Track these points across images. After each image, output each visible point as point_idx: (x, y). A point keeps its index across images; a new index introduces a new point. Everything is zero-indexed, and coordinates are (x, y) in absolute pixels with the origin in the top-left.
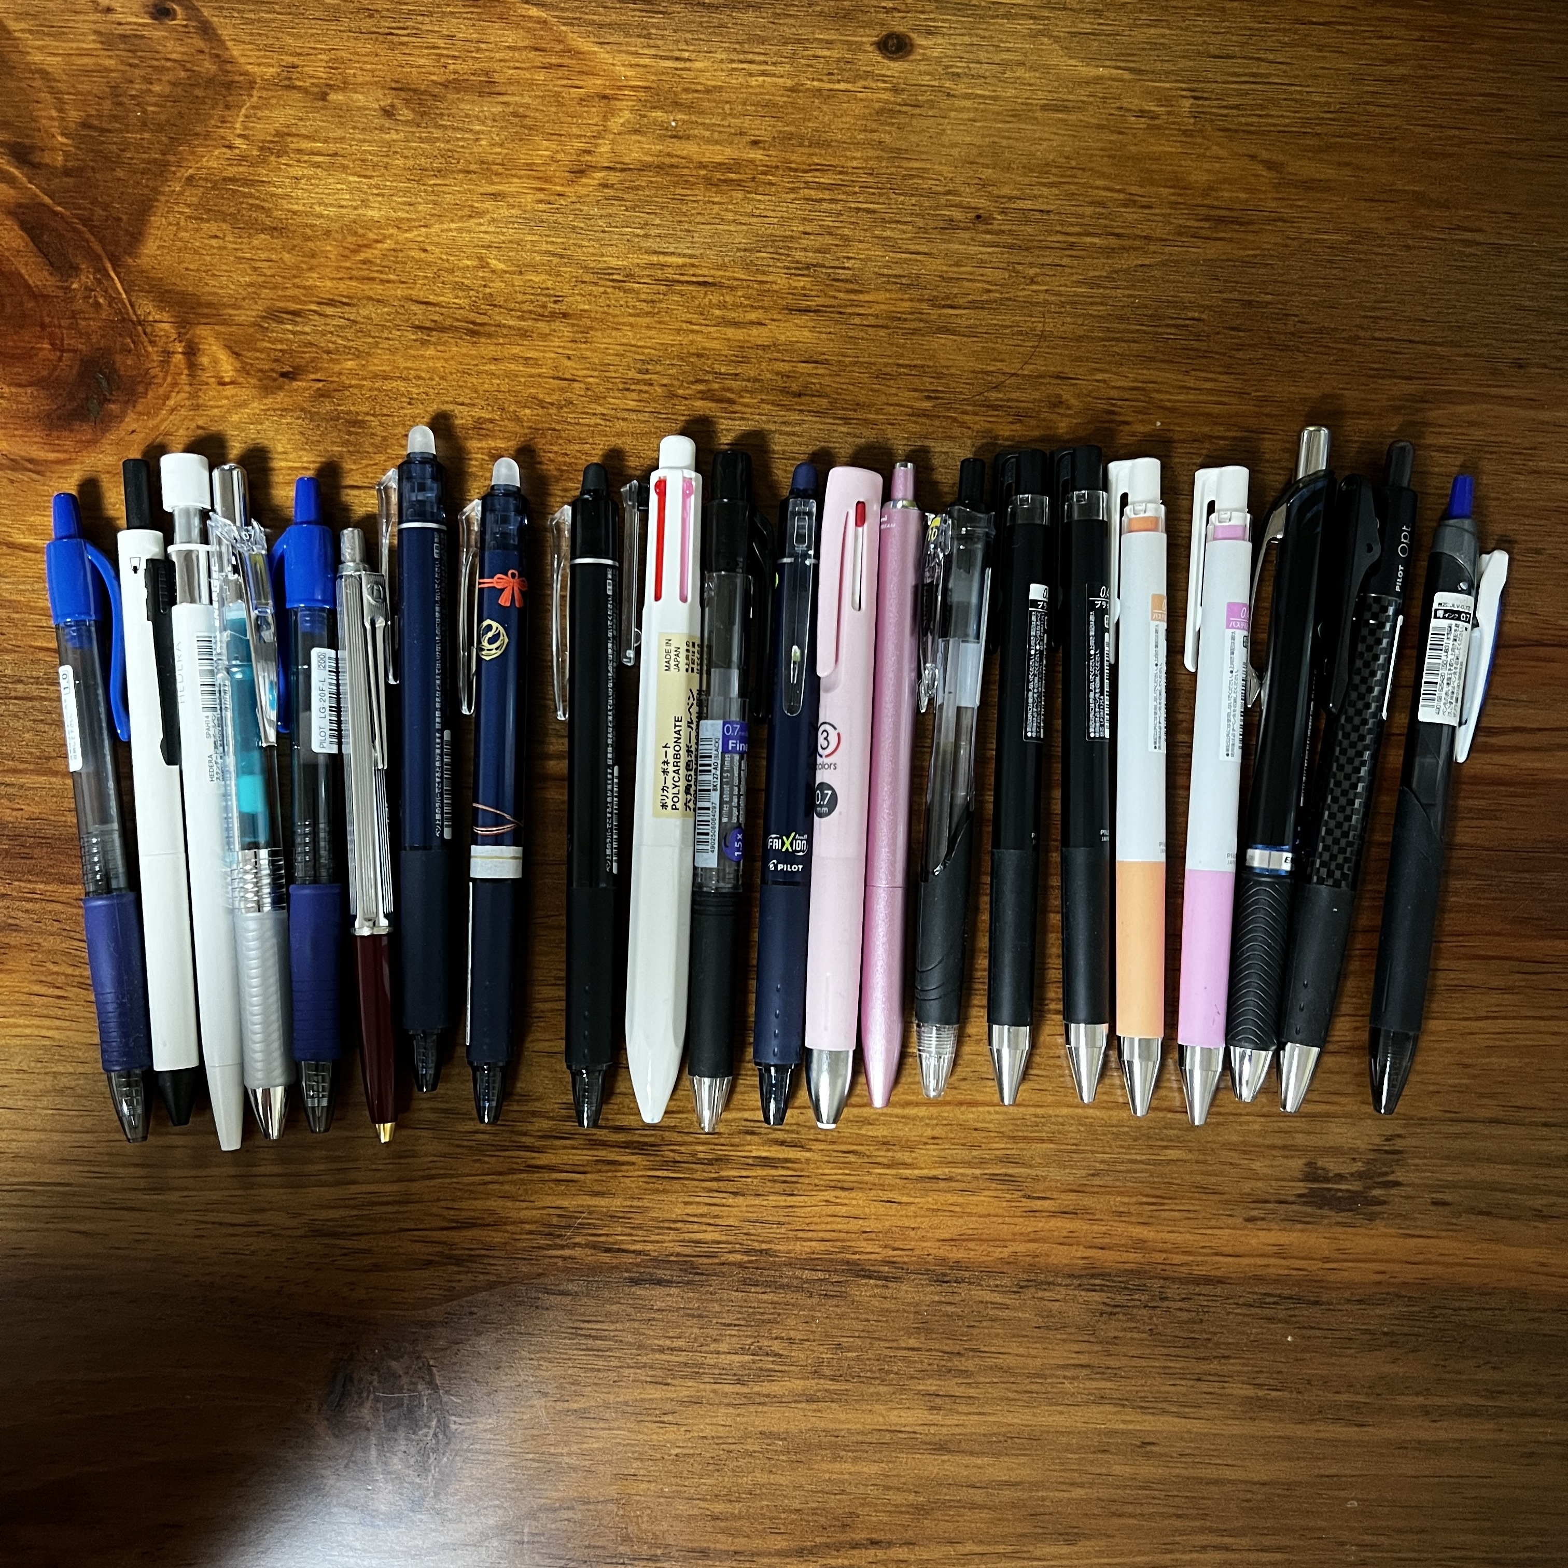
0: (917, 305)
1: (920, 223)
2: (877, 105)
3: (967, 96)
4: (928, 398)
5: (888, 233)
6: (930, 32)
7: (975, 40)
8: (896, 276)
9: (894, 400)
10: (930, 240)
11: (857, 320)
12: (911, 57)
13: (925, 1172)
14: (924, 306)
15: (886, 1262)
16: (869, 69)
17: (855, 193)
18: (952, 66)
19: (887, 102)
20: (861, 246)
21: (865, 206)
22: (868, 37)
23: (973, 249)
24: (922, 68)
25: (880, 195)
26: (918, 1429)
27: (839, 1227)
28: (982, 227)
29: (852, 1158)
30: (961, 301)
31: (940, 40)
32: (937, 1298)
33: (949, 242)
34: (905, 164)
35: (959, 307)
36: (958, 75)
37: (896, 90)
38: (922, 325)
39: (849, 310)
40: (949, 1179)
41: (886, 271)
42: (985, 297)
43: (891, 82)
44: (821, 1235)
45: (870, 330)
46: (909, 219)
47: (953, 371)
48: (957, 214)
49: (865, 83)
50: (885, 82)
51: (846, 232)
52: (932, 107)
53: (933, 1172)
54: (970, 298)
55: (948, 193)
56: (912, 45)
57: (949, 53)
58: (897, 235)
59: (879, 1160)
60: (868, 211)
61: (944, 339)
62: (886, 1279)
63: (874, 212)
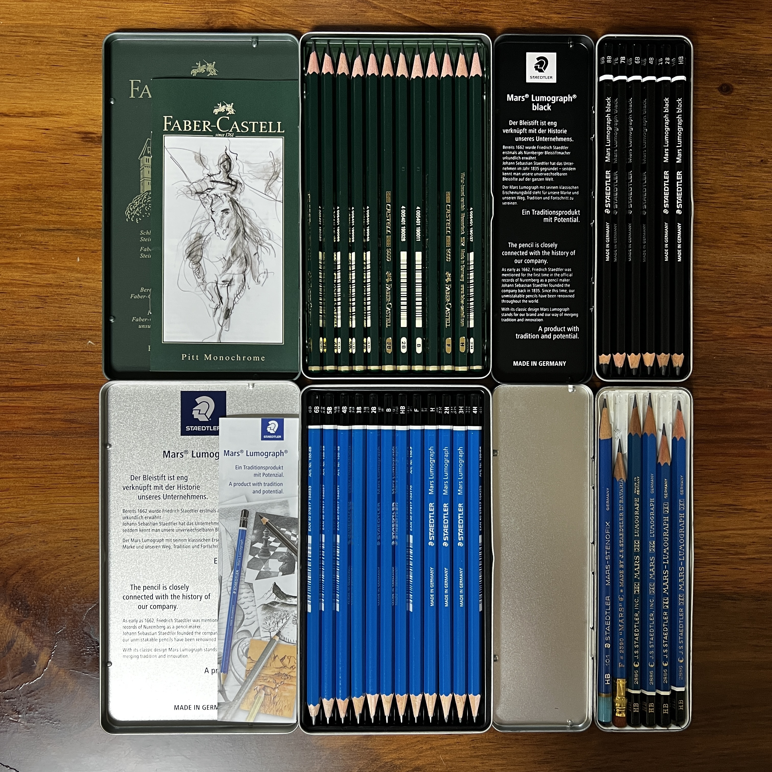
0: (738, 198)
1: (738, 164)
2: (719, 114)
3: (756, 110)
4: (743, 237)
5: (725, 168)
6: (740, 83)
7: (759, 86)
8: (729, 186)
9: (729, 238)
10: (743, 171)
11: (713, 205)
12: (733, 94)
13: (750, 556)
14: (741, 199)
15: (735, 593)
16: (715, 99)
17: (710, 152)
18: (749, 97)
19: (723, 113)
20: (714, 174)
21: (715, 157)
22: (714, 85)
23: (759, 175)
24: (737, 98)
25: (721, 152)
26: (750, 660)
27: (716, 580)
28: (764, 165)
29: (720, 552)
30: (755, 196)
31: (744, 86)
32: (756, 607)
33: (750, 171)
34: (730, 139)
35: (755, 199)
36: (752, 101)
37: (726, 108)
38: (739, 206)
39: (709, 201)
40: (761, 559)
41: (724, 184)
42: (765, 194)
43: (724, 105)
44: (709, 583)
45: (718, 209)
46: (733, 162)
47: (753, 225)
48: (753, 160)
49: (714, 105)
50: (721, 104)
51: (707, 168)
52: (742, 115)
53: (753, 556)
54: (759, 195)
55: (750, 151)
56: (733, 89)
57: (748, 91)
58: (728, 169)
59: (731, 552)
60: (716, 159)
61: (749, 212)
62: (735, 600)
63: (719, 159)
